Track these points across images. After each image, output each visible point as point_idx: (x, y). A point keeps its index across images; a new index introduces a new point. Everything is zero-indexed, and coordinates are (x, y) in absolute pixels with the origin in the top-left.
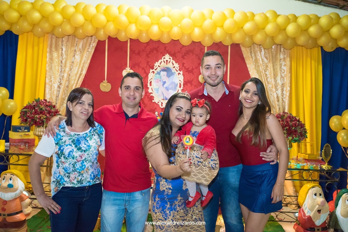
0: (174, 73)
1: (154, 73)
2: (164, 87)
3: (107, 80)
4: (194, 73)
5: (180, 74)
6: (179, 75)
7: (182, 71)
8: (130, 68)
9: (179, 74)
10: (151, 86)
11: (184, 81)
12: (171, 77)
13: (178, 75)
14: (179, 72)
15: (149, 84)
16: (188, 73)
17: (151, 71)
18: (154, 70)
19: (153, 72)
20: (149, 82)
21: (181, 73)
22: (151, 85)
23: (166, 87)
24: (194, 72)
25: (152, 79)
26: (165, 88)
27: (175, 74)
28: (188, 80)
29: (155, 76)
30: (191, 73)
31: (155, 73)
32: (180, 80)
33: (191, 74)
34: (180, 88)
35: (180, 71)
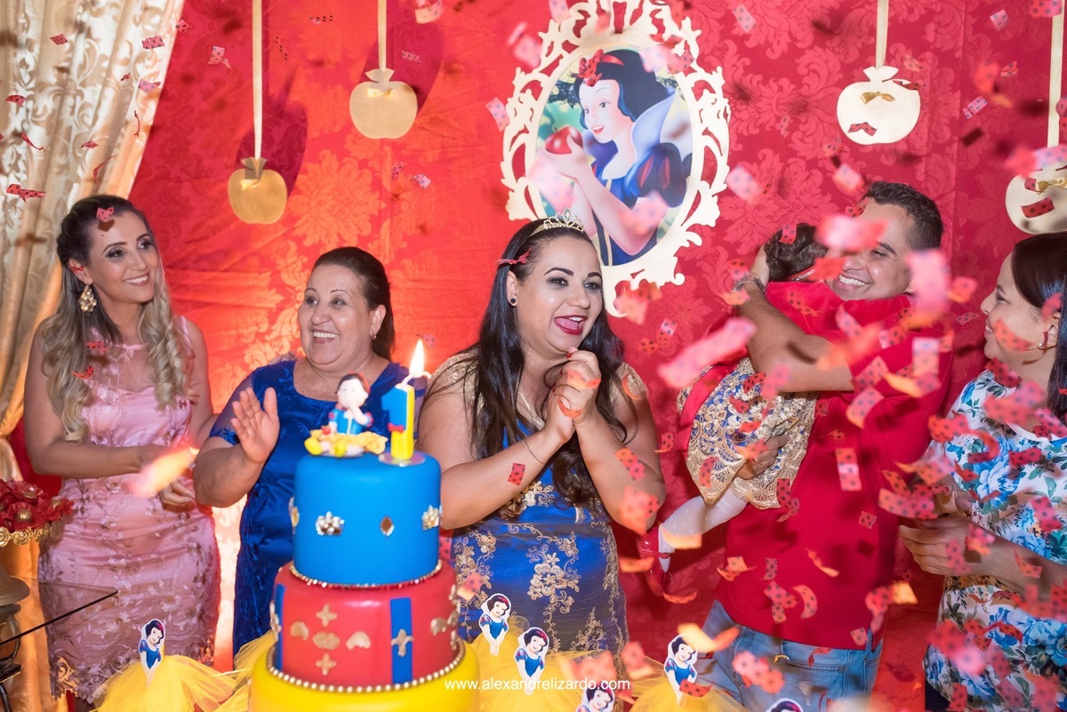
0: (670, 89)
1: (536, 95)
2: (604, 183)
3: (263, 155)
4: (805, 80)
5: (706, 92)
6: (698, 95)
7: (719, 69)
8: (391, 72)
9: (701, 88)
10: (521, 179)
11: (737, 136)
12: (651, 115)
13: (690, 95)
14: (700, 74)
15: (507, 166)
16: (759, 77)
17: (521, 79)
18: (536, 75)
19: (535, 87)
20: (508, 155)
21: (717, 79)
22: (519, 169)
23: (614, 181)
24: (802, 70)
25: (525, 131)
26: (609, 185)
27: (677, 93)
28: (762, 126)
29: (546, 113)
30: (784, 82)
31: (544, 95)
32: (706, 132)
33: (781, 89)
34: (705, 184)
35: (709, 69)
